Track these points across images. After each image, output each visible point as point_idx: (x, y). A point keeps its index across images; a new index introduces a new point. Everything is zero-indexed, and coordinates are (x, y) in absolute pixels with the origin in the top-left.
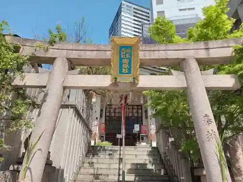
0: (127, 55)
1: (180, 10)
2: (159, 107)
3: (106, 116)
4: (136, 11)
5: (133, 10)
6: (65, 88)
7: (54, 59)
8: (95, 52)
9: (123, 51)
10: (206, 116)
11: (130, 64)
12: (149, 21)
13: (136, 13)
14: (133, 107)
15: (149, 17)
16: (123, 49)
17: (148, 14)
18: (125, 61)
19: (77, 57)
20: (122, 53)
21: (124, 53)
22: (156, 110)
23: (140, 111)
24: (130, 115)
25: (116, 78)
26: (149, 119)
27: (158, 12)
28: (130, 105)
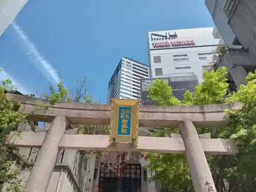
0: (126, 115)
1: (177, 68)
2: (159, 169)
3: (100, 177)
4: (135, 67)
5: (132, 66)
6: (60, 148)
7: (54, 117)
8: (95, 112)
9: (122, 112)
10: (207, 183)
11: (129, 124)
12: (147, 76)
13: (135, 68)
14: (130, 167)
15: (147, 73)
16: (123, 110)
17: (147, 70)
18: (124, 121)
19: (77, 116)
20: (122, 113)
21: (124, 114)
22: (156, 172)
23: (138, 172)
24: (128, 176)
25: (114, 139)
26: (148, 181)
27: (156, 69)
28: (128, 165)
